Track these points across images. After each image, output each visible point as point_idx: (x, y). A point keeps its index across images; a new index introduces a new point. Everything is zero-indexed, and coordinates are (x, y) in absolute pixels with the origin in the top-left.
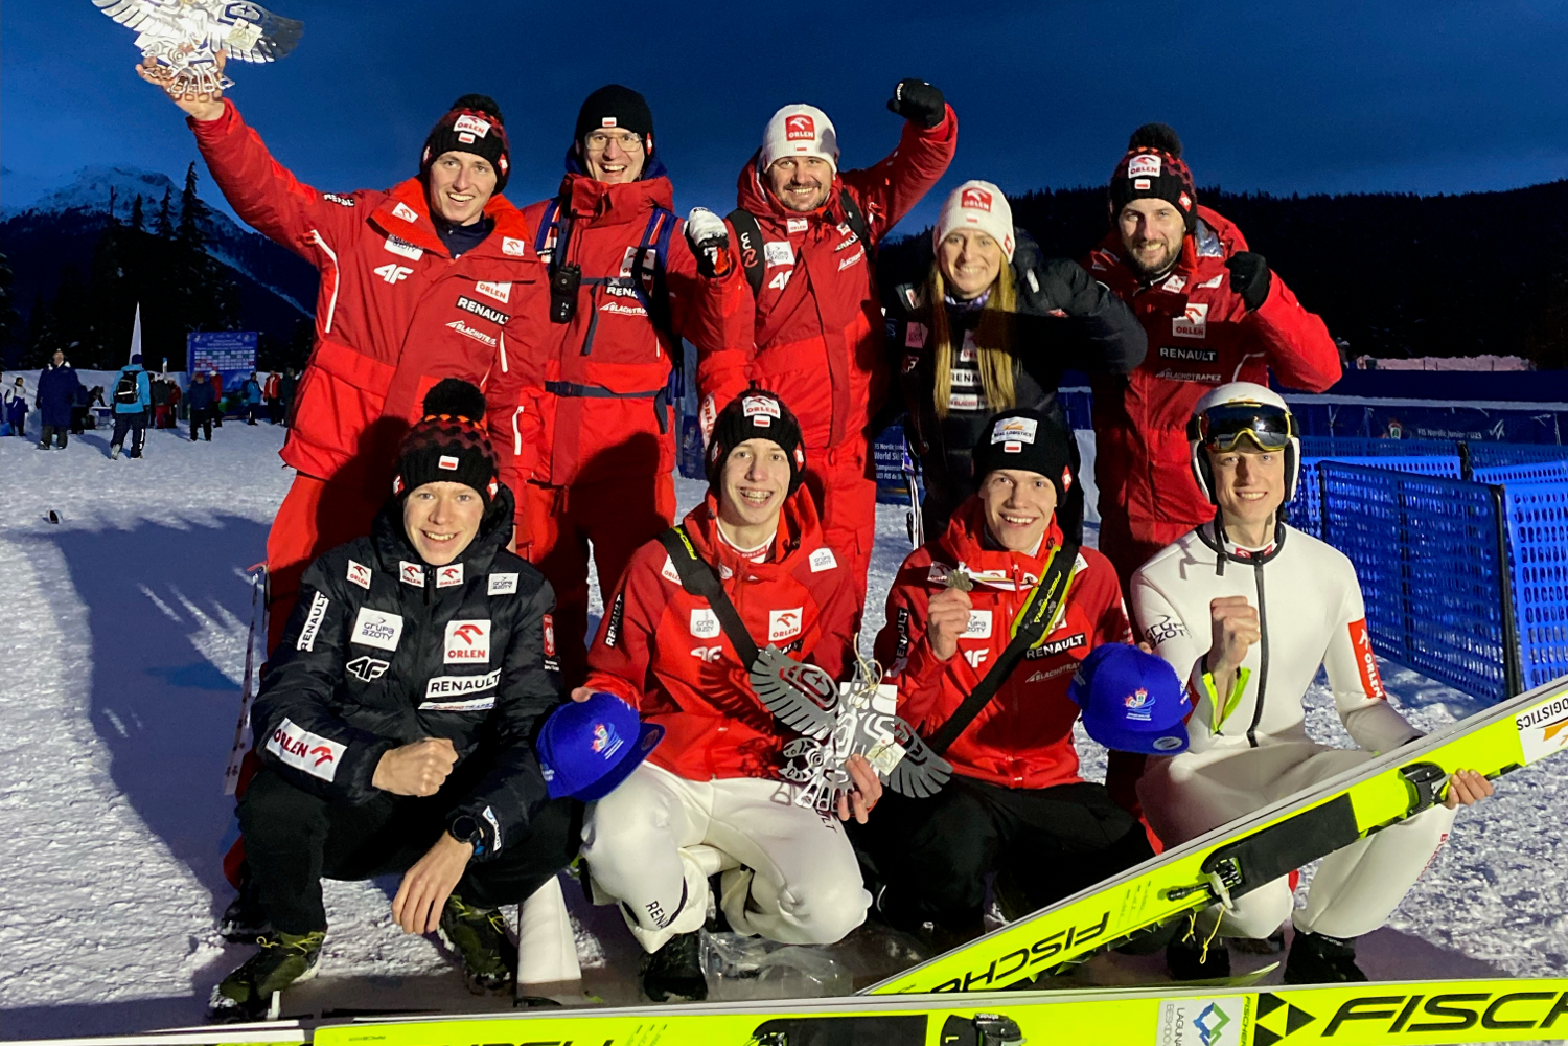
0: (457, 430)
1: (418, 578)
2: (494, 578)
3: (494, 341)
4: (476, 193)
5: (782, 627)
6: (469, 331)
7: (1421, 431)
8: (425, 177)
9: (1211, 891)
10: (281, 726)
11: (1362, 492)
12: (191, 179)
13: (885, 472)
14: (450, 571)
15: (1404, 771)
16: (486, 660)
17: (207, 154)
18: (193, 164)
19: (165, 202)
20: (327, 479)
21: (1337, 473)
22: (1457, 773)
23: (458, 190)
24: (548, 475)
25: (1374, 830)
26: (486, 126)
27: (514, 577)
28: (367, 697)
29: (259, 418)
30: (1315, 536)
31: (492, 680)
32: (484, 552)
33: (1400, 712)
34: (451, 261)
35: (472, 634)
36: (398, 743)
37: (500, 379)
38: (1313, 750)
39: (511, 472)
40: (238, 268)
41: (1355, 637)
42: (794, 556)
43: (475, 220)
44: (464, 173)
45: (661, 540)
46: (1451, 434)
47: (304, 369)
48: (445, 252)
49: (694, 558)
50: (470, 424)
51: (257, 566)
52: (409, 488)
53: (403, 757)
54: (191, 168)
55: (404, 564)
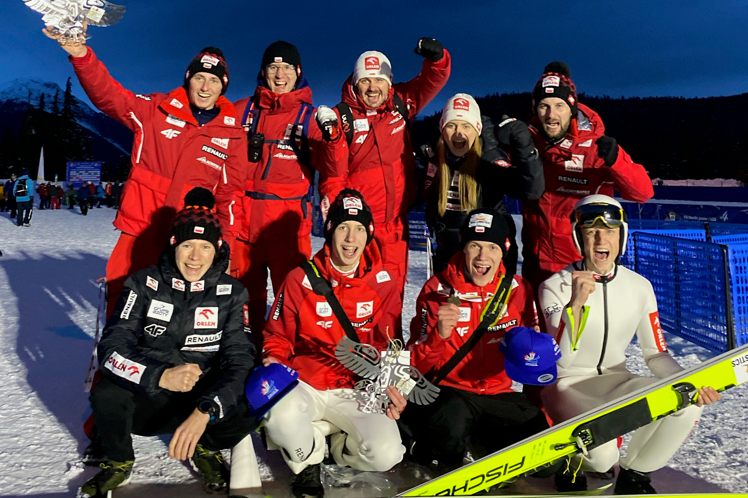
0: (202, 214)
1: (182, 287)
2: (219, 287)
3: (220, 168)
4: (212, 93)
5: (363, 311)
6: (208, 162)
7: (686, 217)
8: (187, 86)
9: (577, 447)
10: (113, 356)
11: (655, 247)
12: (69, 85)
13: (414, 235)
14: (197, 284)
15: (674, 386)
16: (216, 327)
17: (78, 73)
18: (70, 78)
19: (56, 97)
20: (137, 236)
21: (643, 238)
22: (702, 388)
23: (202, 91)
24: (247, 238)
25: (659, 417)
26: (217, 61)
27: (230, 287)
28: (155, 344)
29: (102, 205)
30: (632, 270)
31: (218, 337)
32: (214, 275)
33: (674, 358)
34: (199, 128)
35: (208, 314)
36: (172, 366)
37: (223, 187)
38: (630, 377)
39: (230, 234)
40: (92, 129)
41: (652, 320)
42: (369, 275)
43: (211, 108)
44: (206, 83)
45: (302, 267)
46: (701, 219)
47: (126, 180)
48: (196, 123)
49: (318, 276)
50: (209, 210)
51: (102, 279)
52: (179, 242)
53: (174, 372)
54: (69, 80)
55: (174, 280)
